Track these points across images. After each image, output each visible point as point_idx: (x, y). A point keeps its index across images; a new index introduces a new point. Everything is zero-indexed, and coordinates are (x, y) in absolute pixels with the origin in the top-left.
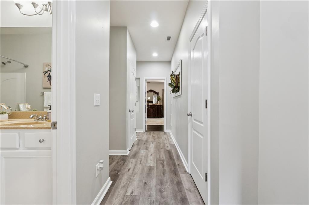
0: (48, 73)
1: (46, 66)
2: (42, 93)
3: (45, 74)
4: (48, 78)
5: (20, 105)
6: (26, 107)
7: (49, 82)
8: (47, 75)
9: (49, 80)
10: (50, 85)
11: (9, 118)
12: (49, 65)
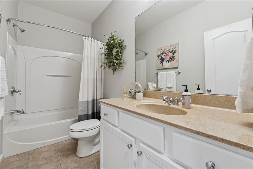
0: (161, 56)
1: (160, 50)
2: (156, 74)
3: (158, 57)
4: (161, 60)
5: (149, 84)
6: (153, 86)
7: (161, 63)
8: (160, 57)
9: (162, 63)
10: (162, 67)
11: (143, 97)
12: (161, 49)
